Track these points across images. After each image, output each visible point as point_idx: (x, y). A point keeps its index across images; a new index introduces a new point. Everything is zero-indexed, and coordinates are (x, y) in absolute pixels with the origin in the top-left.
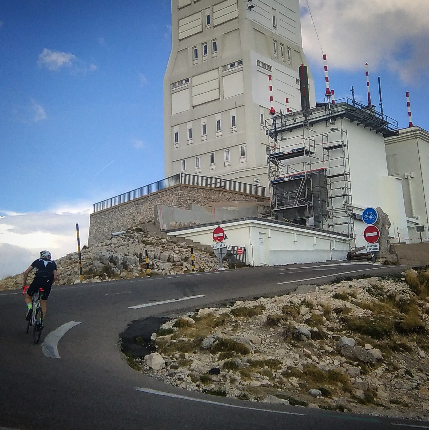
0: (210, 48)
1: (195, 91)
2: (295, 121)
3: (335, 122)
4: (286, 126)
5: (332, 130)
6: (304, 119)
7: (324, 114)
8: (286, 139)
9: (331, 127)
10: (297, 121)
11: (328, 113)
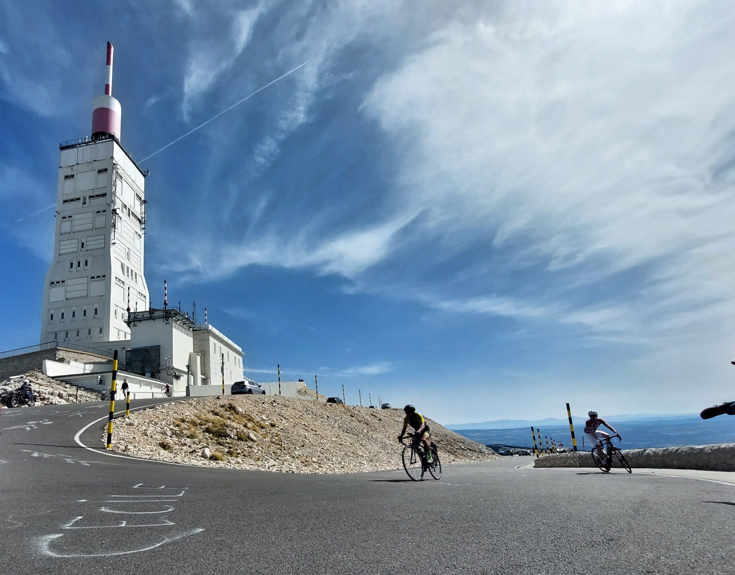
0: (82, 264)
1: (69, 289)
2: (143, 316)
3: (169, 320)
4: (138, 318)
5: (166, 324)
6: (149, 316)
7: (162, 314)
8: (136, 326)
9: (166, 322)
10: (145, 316)
11: (164, 314)
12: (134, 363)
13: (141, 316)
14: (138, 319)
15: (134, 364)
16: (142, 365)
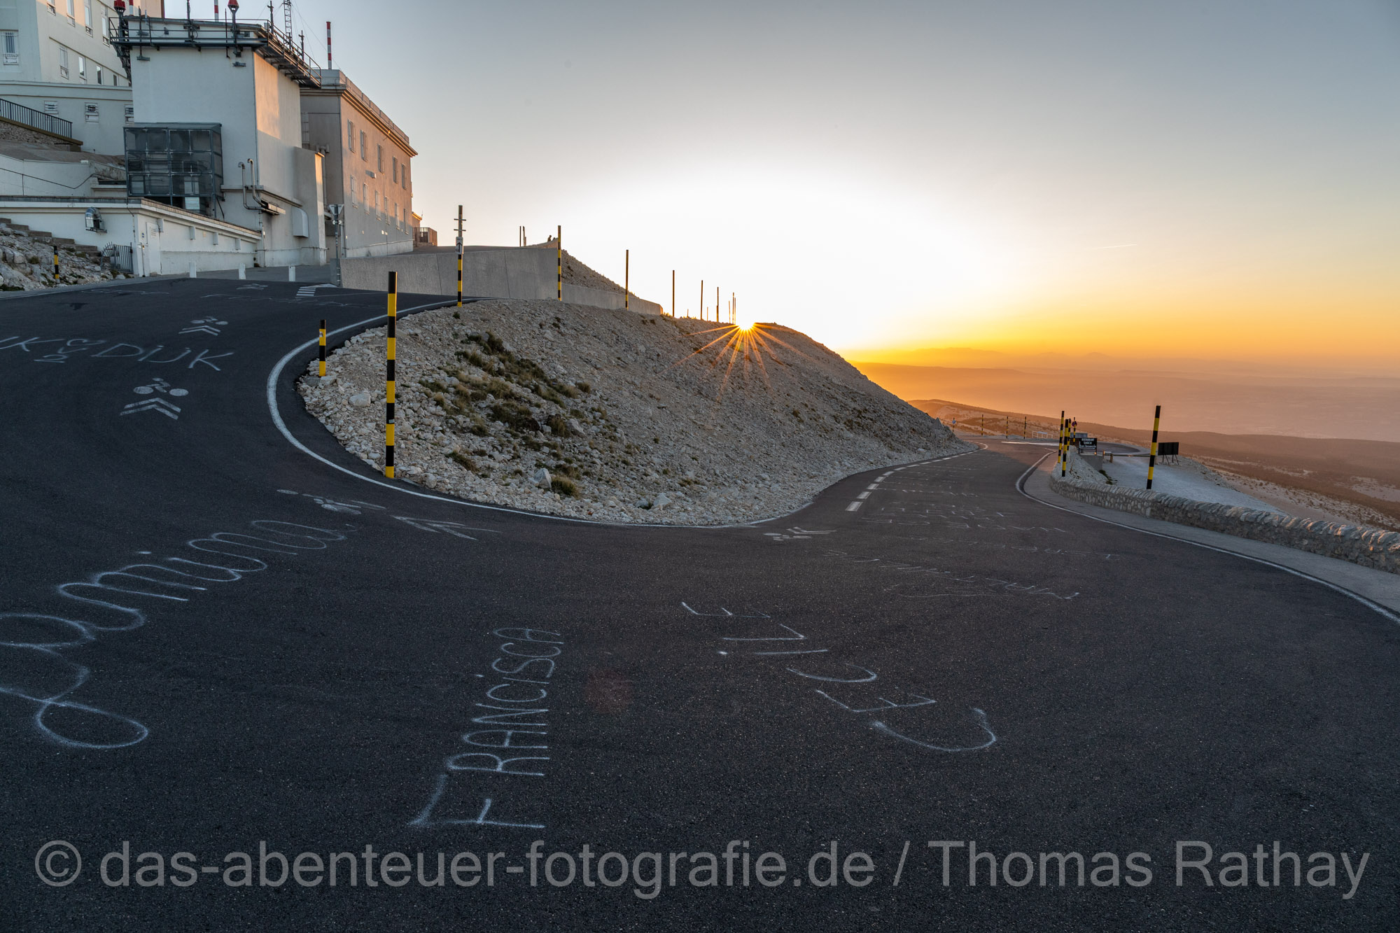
2: (167, 34)
3: (242, 54)
4: (151, 38)
5: (237, 65)
6: (185, 35)
7: (223, 35)
8: (147, 59)
9: (234, 60)
10: (171, 35)
11: (230, 35)
12: (151, 167)
13: (162, 34)
14: (153, 41)
15: (149, 169)
16: (173, 173)
